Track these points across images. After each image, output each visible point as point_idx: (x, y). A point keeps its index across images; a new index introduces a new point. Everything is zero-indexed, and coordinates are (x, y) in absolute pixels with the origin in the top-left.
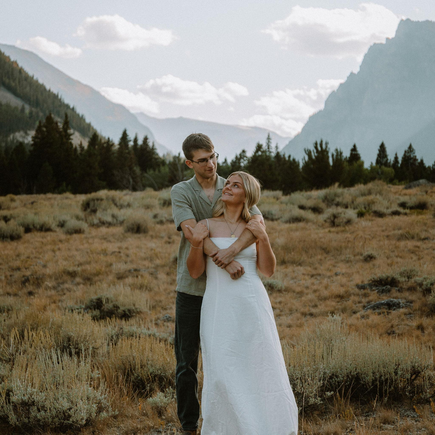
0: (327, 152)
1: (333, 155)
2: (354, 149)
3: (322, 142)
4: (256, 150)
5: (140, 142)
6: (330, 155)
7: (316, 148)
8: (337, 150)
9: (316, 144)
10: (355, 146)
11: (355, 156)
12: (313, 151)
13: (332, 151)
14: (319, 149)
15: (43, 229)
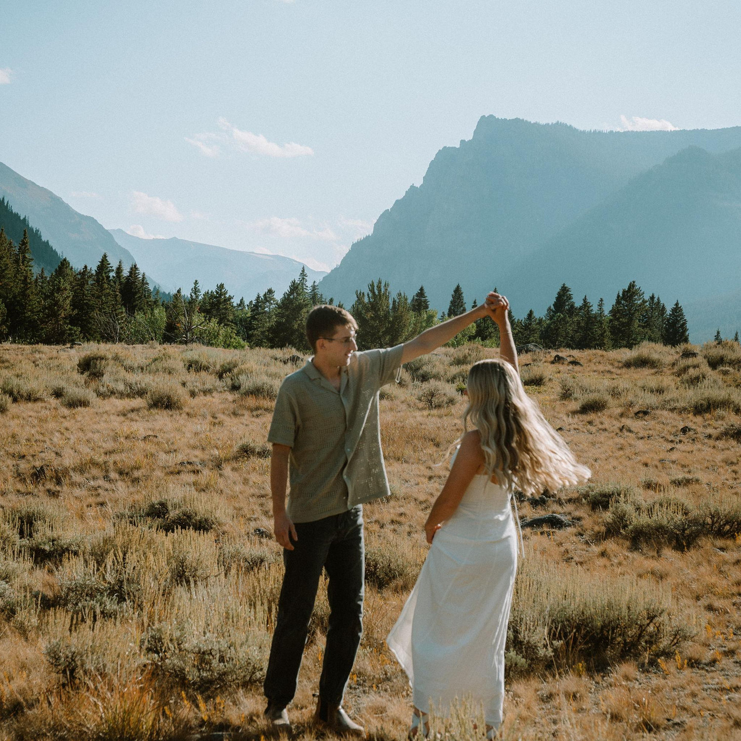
0: (387, 298)
1: (394, 301)
2: (421, 293)
3: (380, 282)
5: (126, 273)
6: (391, 301)
7: (372, 291)
8: (400, 295)
9: (372, 285)
10: (422, 289)
11: (420, 303)
12: (368, 295)
13: (393, 295)
14: (377, 293)
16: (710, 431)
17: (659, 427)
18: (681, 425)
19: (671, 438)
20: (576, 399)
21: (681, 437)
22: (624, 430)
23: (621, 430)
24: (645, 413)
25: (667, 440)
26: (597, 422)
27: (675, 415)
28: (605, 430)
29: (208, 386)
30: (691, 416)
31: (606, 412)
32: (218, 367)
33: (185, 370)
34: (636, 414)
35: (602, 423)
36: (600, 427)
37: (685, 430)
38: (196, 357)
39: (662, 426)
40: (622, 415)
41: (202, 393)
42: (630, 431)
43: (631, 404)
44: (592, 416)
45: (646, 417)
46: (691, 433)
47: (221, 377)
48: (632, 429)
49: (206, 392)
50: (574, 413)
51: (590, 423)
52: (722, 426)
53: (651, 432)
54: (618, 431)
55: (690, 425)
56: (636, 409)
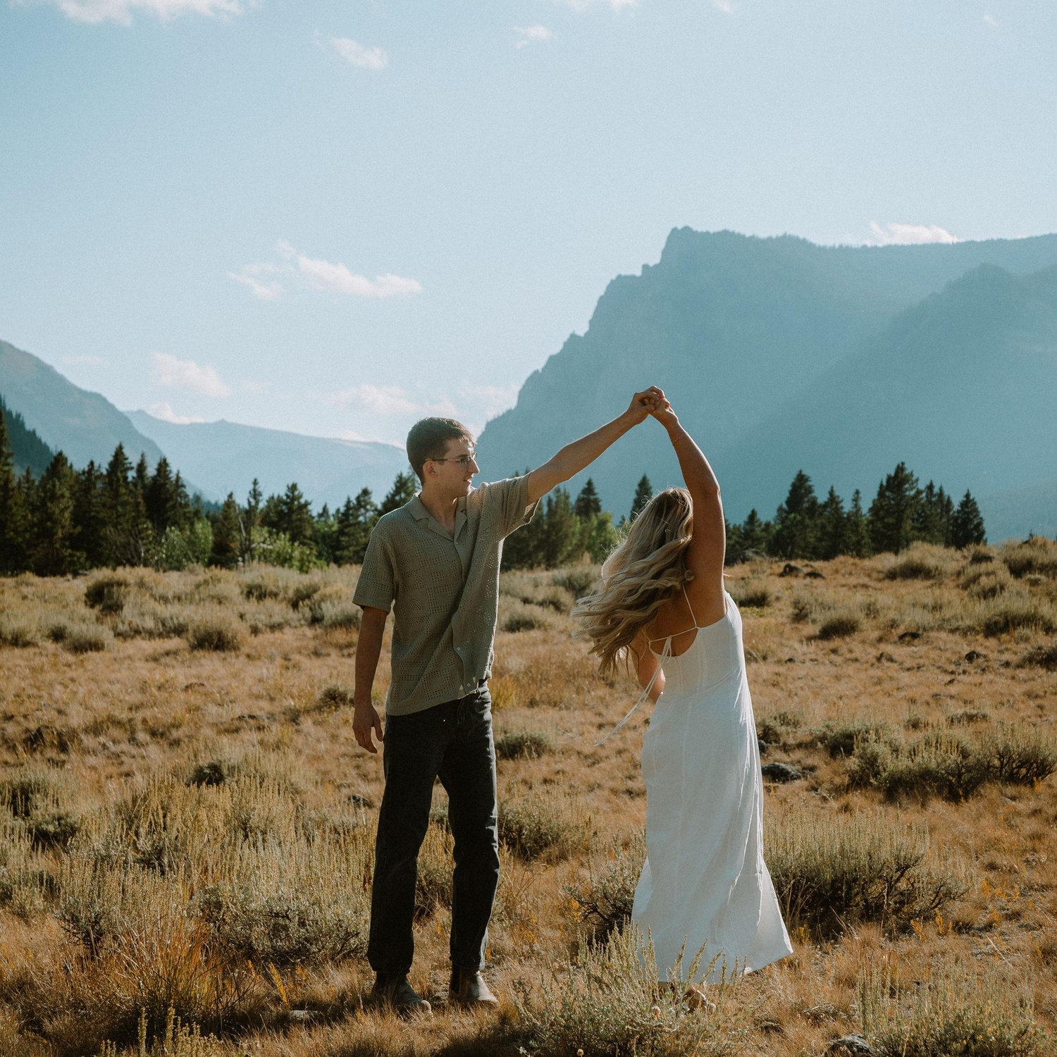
1: (549, 502)
2: (588, 490)
4: (394, 488)
5: (151, 471)
11: (588, 503)
15: (20, 643)
16: (1007, 657)
17: (933, 654)
18: (966, 650)
19: (952, 667)
20: (814, 621)
21: (965, 665)
22: (883, 660)
23: (879, 659)
24: (915, 636)
25: (946, 671)
26: (844, 649)
27: (957, 637)
28: (856, 660)
29: (277, 619)
30: (980, 637)
31: (856, 635)
32: (291, 593)
33: (241, 598)
34: (902, 637)
35: (851, 651)
36: (849, 656)
37: (971, 657)
38: (258, 581)
39: (938, 652)
40: (880, 640)
41: (268, 630)
42: (891, 660)
43: (893, 624)
44: (836, 642)
45: (916, 641)
46: (981, 660)
47: (295, 605)
48: (895, 657)
49: (274, 627)
50: (810, 639)
51: (834, 651)
52: (1024, 649)
53: (921, 661)
54: (874, 660)
55: (979, 650)
56: (901, 630)
